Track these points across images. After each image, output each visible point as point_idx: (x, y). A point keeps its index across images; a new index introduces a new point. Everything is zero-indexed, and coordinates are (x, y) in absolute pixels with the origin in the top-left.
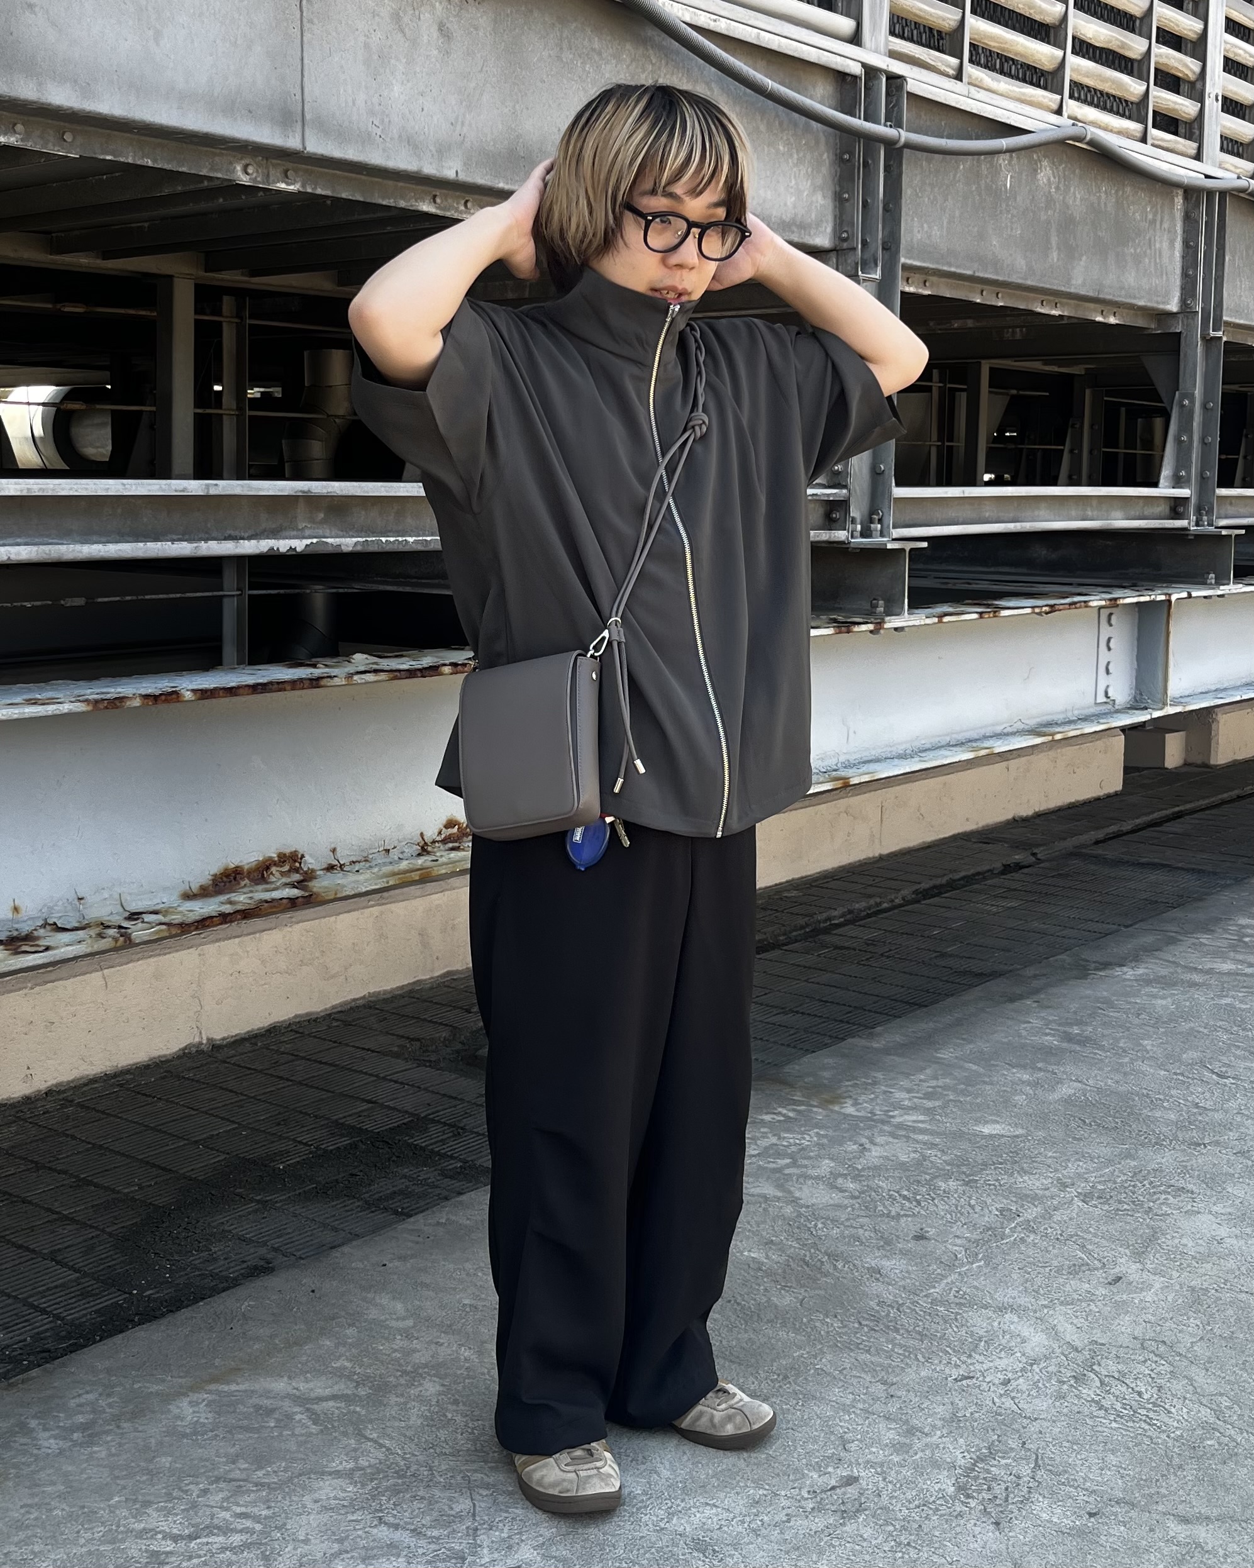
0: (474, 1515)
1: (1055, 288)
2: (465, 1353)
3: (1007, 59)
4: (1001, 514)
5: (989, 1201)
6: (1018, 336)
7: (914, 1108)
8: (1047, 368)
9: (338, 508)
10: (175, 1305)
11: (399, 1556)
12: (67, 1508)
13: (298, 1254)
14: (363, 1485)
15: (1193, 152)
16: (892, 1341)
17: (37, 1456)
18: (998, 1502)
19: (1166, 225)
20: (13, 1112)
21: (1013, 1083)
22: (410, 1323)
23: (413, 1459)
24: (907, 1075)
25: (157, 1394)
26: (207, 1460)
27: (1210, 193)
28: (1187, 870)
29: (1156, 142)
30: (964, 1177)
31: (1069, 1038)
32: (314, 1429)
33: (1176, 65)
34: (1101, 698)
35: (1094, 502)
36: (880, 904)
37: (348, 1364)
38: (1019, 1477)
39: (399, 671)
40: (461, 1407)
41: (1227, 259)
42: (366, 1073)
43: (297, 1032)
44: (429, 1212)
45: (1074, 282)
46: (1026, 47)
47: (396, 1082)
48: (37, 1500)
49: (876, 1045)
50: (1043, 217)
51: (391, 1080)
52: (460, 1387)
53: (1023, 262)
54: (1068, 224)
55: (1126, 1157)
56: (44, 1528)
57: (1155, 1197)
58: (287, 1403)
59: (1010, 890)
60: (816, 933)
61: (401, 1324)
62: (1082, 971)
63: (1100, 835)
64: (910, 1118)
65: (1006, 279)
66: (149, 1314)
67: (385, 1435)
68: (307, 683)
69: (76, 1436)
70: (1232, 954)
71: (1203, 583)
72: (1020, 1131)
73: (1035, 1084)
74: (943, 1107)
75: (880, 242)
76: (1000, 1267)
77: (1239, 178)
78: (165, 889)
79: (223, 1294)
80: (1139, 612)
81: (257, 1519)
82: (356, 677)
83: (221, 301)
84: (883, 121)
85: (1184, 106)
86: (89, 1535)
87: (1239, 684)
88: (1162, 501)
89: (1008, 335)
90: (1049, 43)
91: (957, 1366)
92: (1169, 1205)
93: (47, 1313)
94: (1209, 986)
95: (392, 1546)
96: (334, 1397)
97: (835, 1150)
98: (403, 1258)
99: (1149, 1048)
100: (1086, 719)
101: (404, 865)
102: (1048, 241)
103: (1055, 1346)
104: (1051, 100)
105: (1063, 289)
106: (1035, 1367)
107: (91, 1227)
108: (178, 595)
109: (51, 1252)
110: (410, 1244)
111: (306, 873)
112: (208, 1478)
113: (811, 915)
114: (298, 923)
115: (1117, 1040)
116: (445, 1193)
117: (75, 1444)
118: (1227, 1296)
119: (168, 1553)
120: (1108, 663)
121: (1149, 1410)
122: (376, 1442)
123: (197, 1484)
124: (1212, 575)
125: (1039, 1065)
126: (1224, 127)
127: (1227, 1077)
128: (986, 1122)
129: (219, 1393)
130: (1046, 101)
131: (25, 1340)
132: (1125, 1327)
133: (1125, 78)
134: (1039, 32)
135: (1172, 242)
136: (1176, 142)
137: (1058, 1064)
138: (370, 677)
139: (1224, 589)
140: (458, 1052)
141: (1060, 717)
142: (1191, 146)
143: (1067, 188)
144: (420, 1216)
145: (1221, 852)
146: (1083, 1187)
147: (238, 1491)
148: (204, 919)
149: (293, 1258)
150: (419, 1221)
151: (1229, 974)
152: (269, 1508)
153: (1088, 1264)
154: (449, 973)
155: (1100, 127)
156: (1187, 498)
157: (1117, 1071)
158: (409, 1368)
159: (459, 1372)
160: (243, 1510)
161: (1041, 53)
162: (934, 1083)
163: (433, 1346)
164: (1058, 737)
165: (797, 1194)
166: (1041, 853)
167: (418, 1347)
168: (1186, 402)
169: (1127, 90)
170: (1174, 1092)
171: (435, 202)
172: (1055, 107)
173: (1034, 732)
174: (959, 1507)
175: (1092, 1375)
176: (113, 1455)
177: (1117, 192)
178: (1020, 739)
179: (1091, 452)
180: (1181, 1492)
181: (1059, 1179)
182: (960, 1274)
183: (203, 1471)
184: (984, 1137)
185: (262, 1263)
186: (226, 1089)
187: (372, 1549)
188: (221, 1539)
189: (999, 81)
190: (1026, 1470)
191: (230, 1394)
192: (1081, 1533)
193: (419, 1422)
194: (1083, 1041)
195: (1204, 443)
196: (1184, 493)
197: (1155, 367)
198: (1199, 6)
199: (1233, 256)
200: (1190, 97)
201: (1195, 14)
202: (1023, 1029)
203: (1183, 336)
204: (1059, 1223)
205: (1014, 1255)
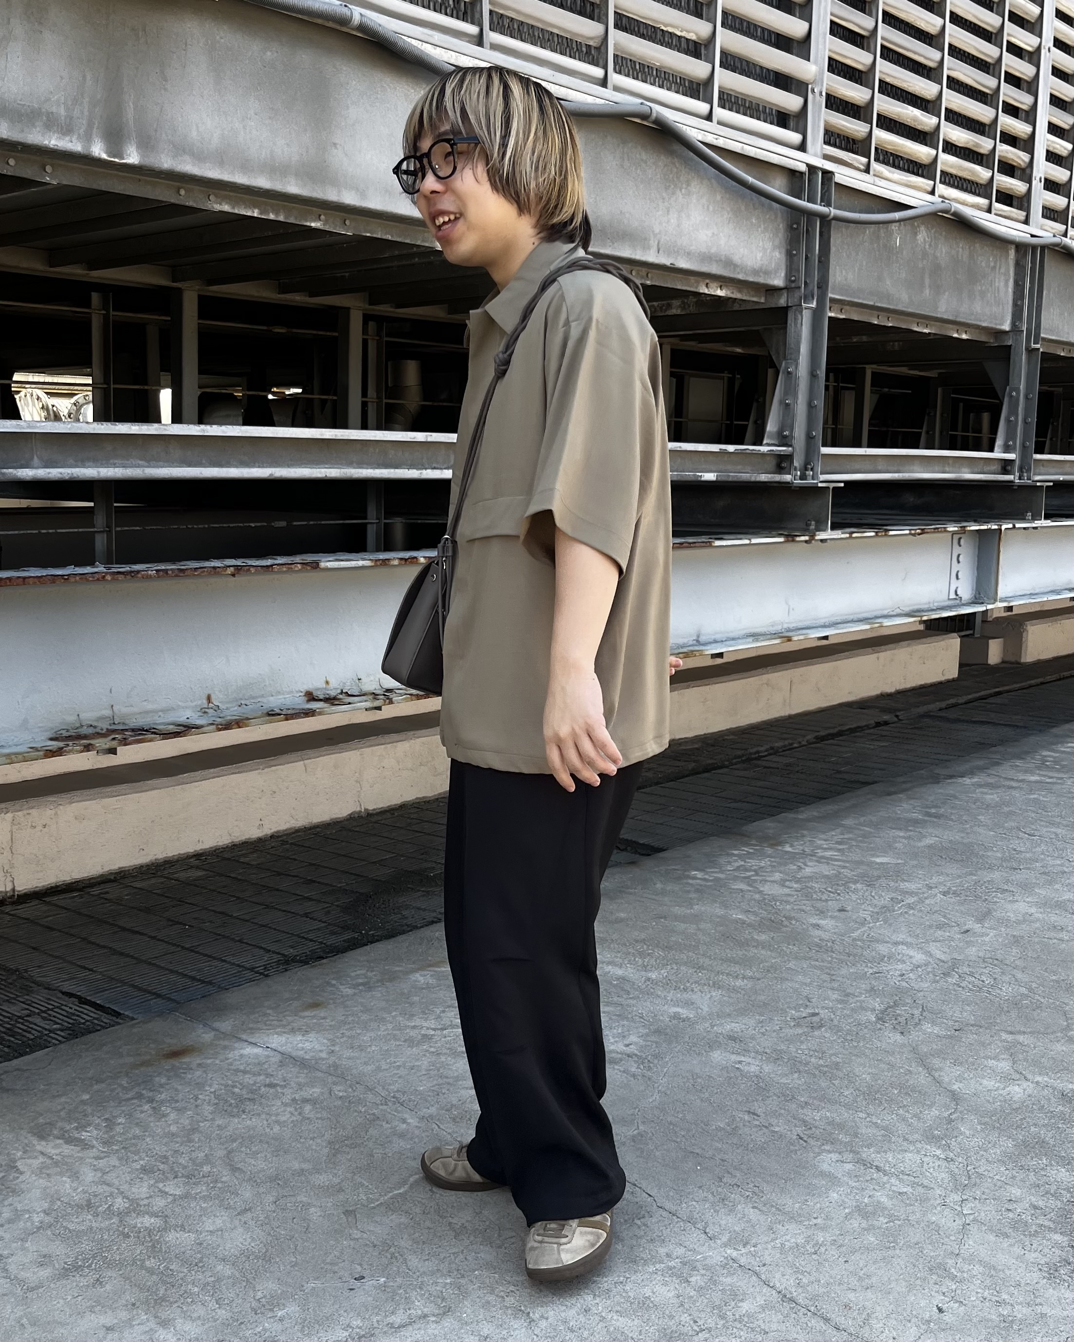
1: (927, 314)
3: (898, 156)
4: (889, 467)
5: (883, 894)
6: (896, 348)
7: (830, 849)
8: (910, 372)
12: (368, 1017)
15: (1023, 218)
16: (831, 957)
17: (342, 996)
18: (901, 1024)
19: (1003, 270)
21: (894, 837)
24: (824, 833)
25: (399, 971)
27: (1034, 247)
29: (999, 213)
30: (866, 882)
33: (1013, 157)
34: (953, 596)
35: (949, 461)
36: (791, 744)
38: (913, 1015)
45: (939, 310)
46: (911, 149)
48: (350, 1013)
49: (800, 817)
50: (920, 265)
53: (907, 297)
54: (936, 270)
55: (970, 874)
56: (358, 1024)
57: (989, 894)
59: (881, 736)
60: (750, 760)
62: (936, 780)
63: (945, 704)
64: (828, 854)
65: (895, 308)
69: (360, 988)
71: (1023, 519)
72: (900, 861)
73: (909, 838)
74: (848, 849)
75: (816, 283)
76: (893, 924)
77: (1054, 236)
80: (979, 536)
84: (819, 202)
85: (1017, 186)
86: (385, 1027)
88: (996, 462)
89: (889, 346)
90: (926, 145)
91: (871, 968)
92: (998, 898)
93: (315, 941)
94: (1022, 788)
97: (782, 869)
99: (983, 820)
100: (943, 608)
102: (923, 283)
103: (931, 960)
104: (927, 185)
105: (932, 314)
106: (919, 969)
107: (324, 902)
109: (305, 914)
113: (746, 749)
114: (418, 738)
115: (961, 816)
117: (361, 991)
118: (1035, 940)
120: (958, 572)
121: (989, 988)
124: (1030, 514)
125: (911, 828)
126: (1045, 200)
127: (1035, 836)
128: (878, 856)
129: (436, 971)
130: (924, 186)
132: (972, 951)
133: (978, 168)
134: (919, 137)
135: (1007, 281)
136: (1011, 212)
137: (923, 828)
139: (1037, 523)
141: (925, 607)
142: (1022, 215)
143: (937, 245)
146: (942, 888)
153: (948, 924)
155: (960, 203)
156: (1013, 460)
157: (962, 832)
161: (921, 152)
162: (842, 837)
164: (924, 619)
165: (762, 889)
166: (902, 714)
168: (1014, 394)
169: (978, 176)
170: (1000, 843)
172: (930, 189)
173: (906, 614)
174: (879, 1026)
175: (954, 973)
176: (385, 996)
177: (970, 247)
178: (899, 618)
181: (927, 884)
182: (869, 927)
184: (877, 863)
189: (893, 173)
190: (917, 1012)
191: (443, 972)
192: (951, 1037)
195: (1025, 422)
196: (1011, 456)
197: (993, 369)
198: (1030, 116)
199: (1049, 291)
200: (1021, 180)
201: (1027, 121)
202: (898, 810)
203: (1013, 348)
204: (928, 905)
205: (902, 919)
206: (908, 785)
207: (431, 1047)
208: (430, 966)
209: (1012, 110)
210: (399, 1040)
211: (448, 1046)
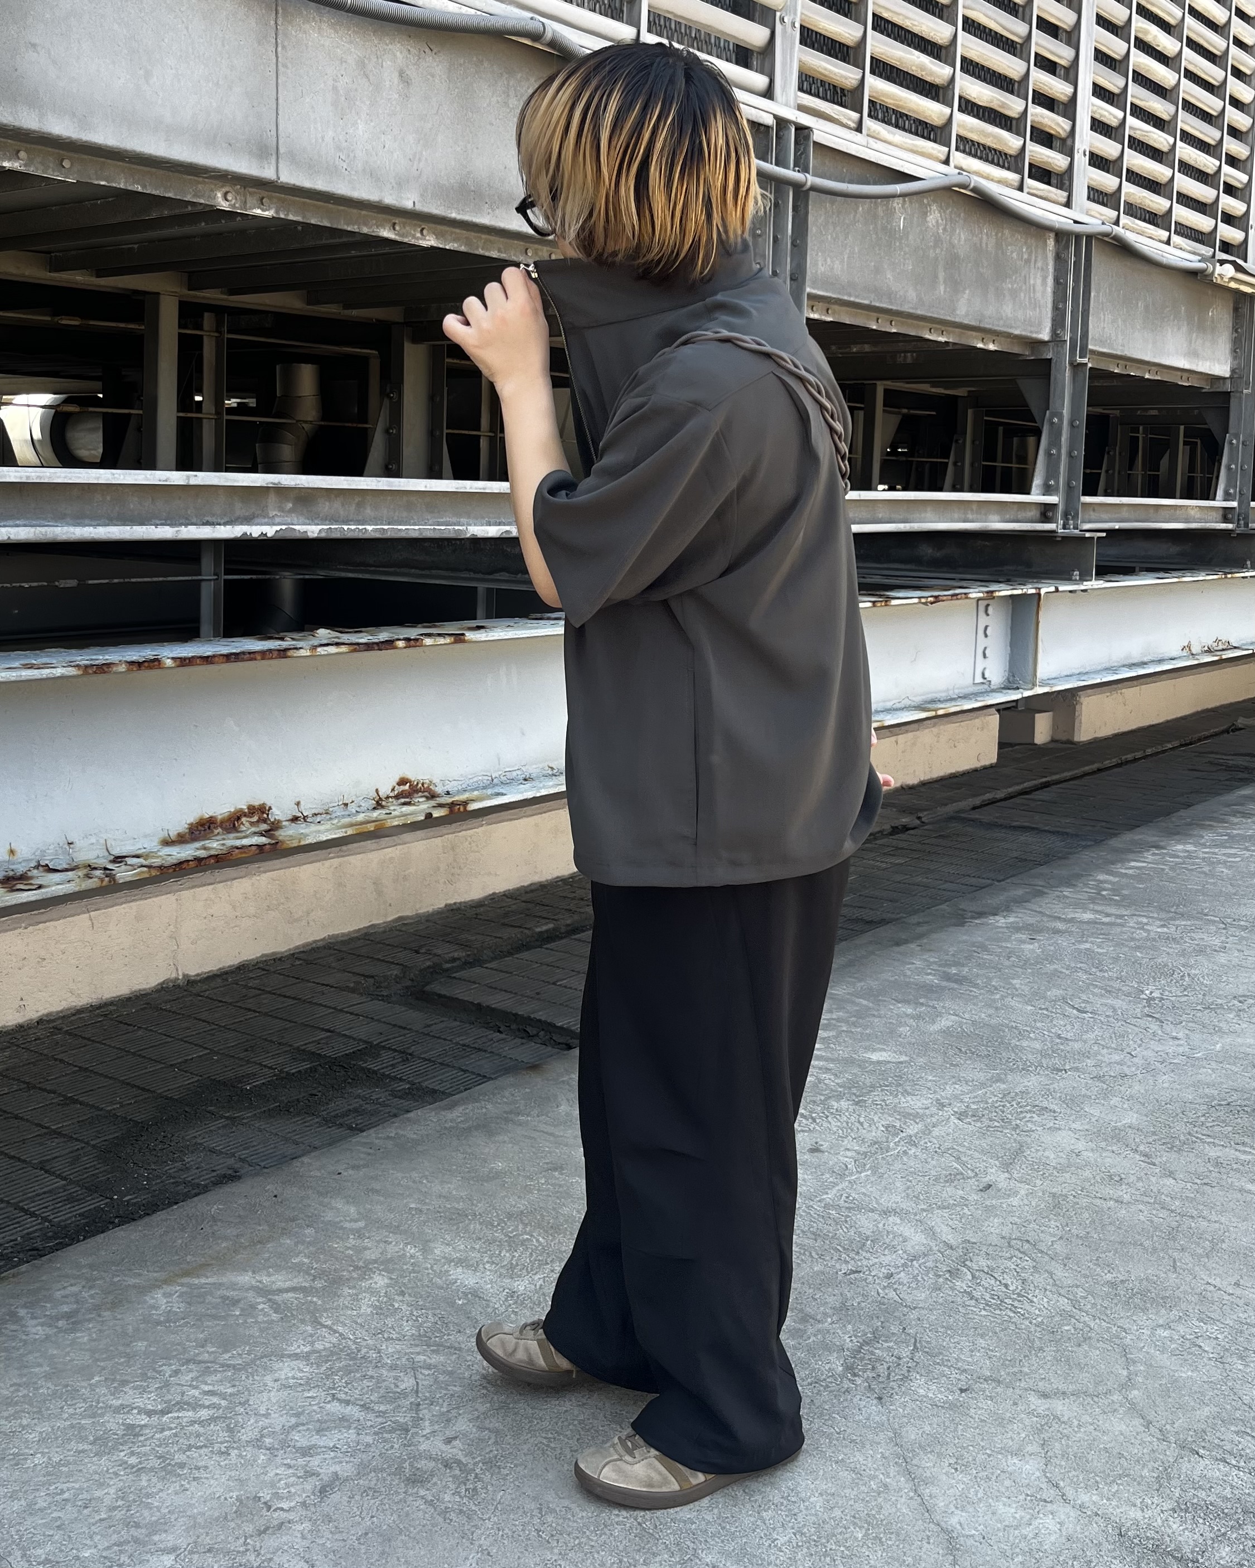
0: (417, 1392)
1: (942, 317)
2: (411, 1250)
3: (902, 115)
4: (893, 516)
5: (876, 1119)
6: (909, 360)
8: (934, 390)
9: (305, 498)
10: (151, 1208)
11: (349, 1428)
12: (53, 1387)
13: (262, 1164)
14: (318, 1366)
15: (1064, 200)
17: (25, 1342)
18: (881, 1379)
19: (1039, 264)
20: (7, 1038)
21: (898, 1015)
22: (361, 1224)
23: (364, 1343)
25: (134, 1286)
26: (178, 1344)
27: (1078, 236)
28: (1053, 833)
29: (1032, 191)
30: (854, 1097)
31: (948, 977)
32: (275, 1317)
33: (1050, 123)
34: (979, 679)
35: (974, 507)
37: (306, 1260)
38: (899, 1358)
39: (358, 644)
40: (407, 1297)
41: (1092, 294)
42: (325, 1006)
43: (264, 970)
44: (380, 1127)
45: (958, 312)
46: (918, 105)
47: (351, 1014)
48: (24, 1379)
50: (931, 254)
51: (347, 1012)
52: (406, 1280)
53: (914, 295)
54: (953, 261)
55: (997, 1081)
56: (31, 1405)
57: (1022, 1116)
58: (251, 1294)
59: (897, 848)
61: (355, 1225)
62: (960, 919)
63: (977, 801)
65: (899, 308)
66: (128, 1217)
67: (337, 1321)
68: (275, 654)
69: (60, 1323)
70: (1091, 906)
71: (1068, 579)
72: (903, 1058)
73: (918, 1017)
74: (836, 1037)
75: (788, 273)
76: (886, 1176)
77: (1103, 223)
78: (146, 836)
79: (196, 1199)
80: (1013, 603)
81: (223, 1396)
82: (319, 649)
83: (202, 317)
84: (792, 166)
85: (1056, 160)
86: (71, 1411)
87: (1099, 668)
88: (1033, 507)
89: (900, 359)
90: (938, 101)
91: (847, 1262)
92: (1034, 1123)
93: (36, 1216)
94: (1070, 933)
95: (343, 1419)
96: (293, 1289)
98: (354, 1167)
99: (1017, 986)
100: (965, 697)
101: (361, 817)
102: (936, 277)
103: (933, 1244)
104: (939, 151)
105: (949, 318)
106: (915, 1263)
107: (77, 1140)
108: (161, 579)
109: (41, 1162)
110: (362, 1156)
111: (273, 823)
112: (179, 1360)
114: (265, 872)
115: (990, 979)
116: (394, 1111)
117: (60, 1330)
118: (1084, 1202)
119: (142, 1427)
120: (985, 648)
121: (1014, 1300)
122: (330, 1328)
123: (170, 1365)
124: (1076, 573)
125: (922, 1001)
126: (1091, 179)
127: (1086, 1012)
128: (874, 1050)
129: (190, 1286)
130: (935, 153)
131: (16, 1240)
132: (994, 1227)
133: (1005, 134)
134: (930, 91)
135: (1045, 278)
136: (1049, 192)
137: (938, 999)
138: (332, 650)
139: (1087, 585)
140: (407, 987)
141: (943, 695)
142: (1061, 195)
143: (953, 230)
144: (372, 1131)
145: (1083, 818)
146: (958, 1107)
147: (207, 1372)
148: (181, 863)
149: (258, 1167)
150: (371, 1136)
151: (1088, 922)
152: (234, 1386)
153: (962, 1174)
154: (400, 918)
155: (982, 177)
156: (1055, 505)
157: (990, 1006)
158: (361, 1264)
159: (405, 1267)
160: (211, 1388)
161: (932, 110)
163: (382, 1245)
164: (941, 712)
166: (925, 816)
167: (369, 1245)
168: (1056, 420)
169: (1006, 144)
170: (1039, 1025)
171: (394, 229)
172: (943, 157)
173: (920, 708)
174: (846, 1384)
175: (965, 1270)
176: (95, 1340)
177: (996, 235)
178: (907, 713)
179: (972, 465)
180: (1041, 1371)
181: (938, 1100)
182: (850, 1182)
183: (175, 1353)
184: (872, 1063)
185: (230, 1172)
186: (200, 1020)
187: (326, 1422)
188: (190, 1413)
189: (894, 134)
190: (905, 1352)
191: (201, 1286)
192: (952, 1406)
193: (369, 1310)
194: (960, 980)
195: (1070, 455)
196: (1053, 499)
197: (1029, 389)
198: (1070, 73)
199: (1098, 292)
200: (1061, 152)
201: (1066, 79)
202: (908, 969)
203: (1053, 362)
204: (937, 1137)
205: (898, 1166)
206: (924, 928)
207: (132, 1454)
208: (187, 1274)
209: (1048, 66)
210: (83, 1439)
211: (160, 1450)
